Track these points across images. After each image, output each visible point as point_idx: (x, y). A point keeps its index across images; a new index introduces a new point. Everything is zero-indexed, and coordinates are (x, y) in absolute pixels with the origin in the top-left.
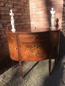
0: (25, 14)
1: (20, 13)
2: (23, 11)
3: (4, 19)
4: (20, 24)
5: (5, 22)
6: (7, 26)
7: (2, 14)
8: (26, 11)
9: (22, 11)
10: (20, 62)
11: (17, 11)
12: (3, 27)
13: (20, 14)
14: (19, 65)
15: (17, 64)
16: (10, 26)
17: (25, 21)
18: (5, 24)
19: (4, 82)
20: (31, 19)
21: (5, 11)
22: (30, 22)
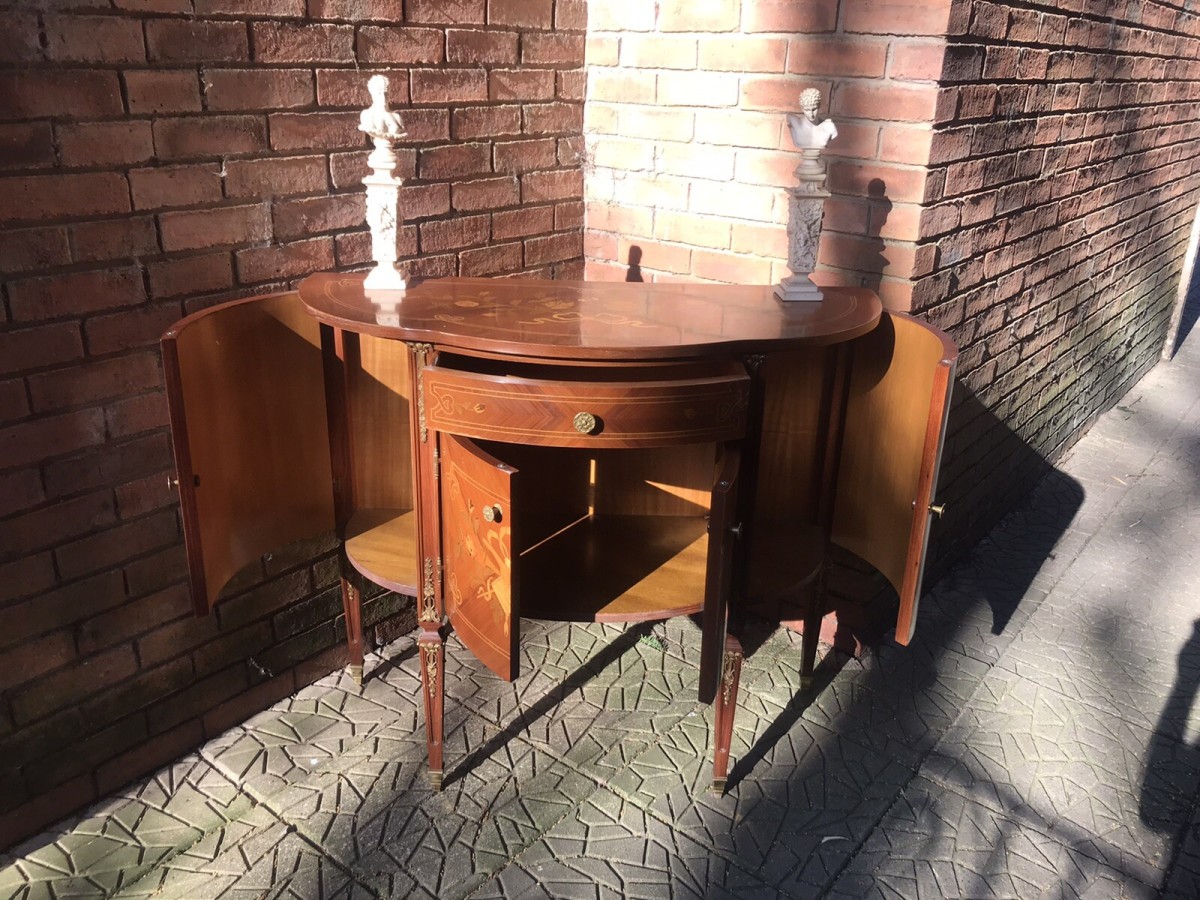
0: (522, 90)
1: (466, 78)
2: (506, 49)
3: (293, 152)
4: (464, 200)
5: (301, 185)
6: (318, 226)
7: (277, 102)
8: (541, 52)
9: (490, 57)
10: (429, 625)
11: (443, 63)
12: (275, 241)
13: (473, 92)
14: (411, 651)
15: (388, 640)
16: (350, 229)
17: (526, 162)
18: (304, 209)
19: (254, 802)
20: (589, 139)
21: (313, 66)
22: (580, 178)
